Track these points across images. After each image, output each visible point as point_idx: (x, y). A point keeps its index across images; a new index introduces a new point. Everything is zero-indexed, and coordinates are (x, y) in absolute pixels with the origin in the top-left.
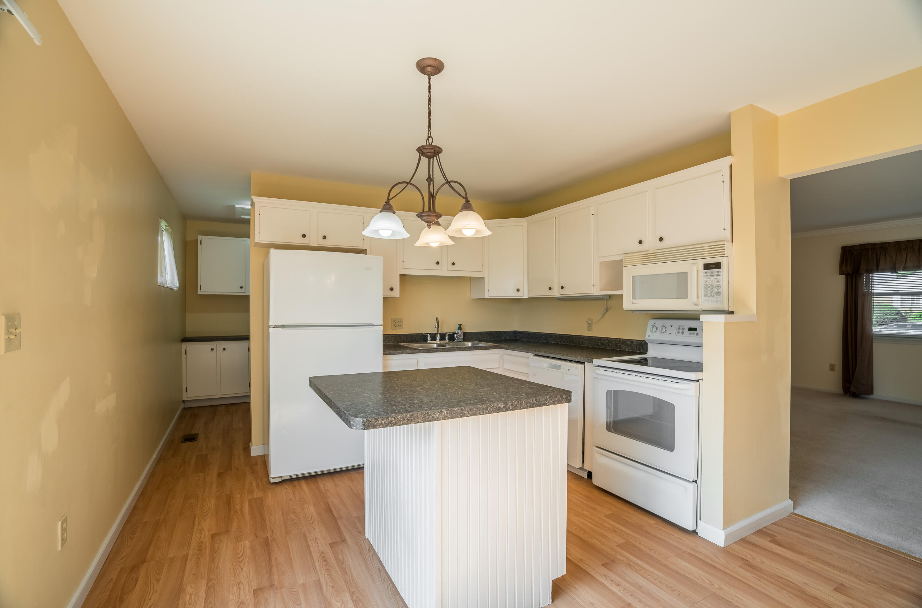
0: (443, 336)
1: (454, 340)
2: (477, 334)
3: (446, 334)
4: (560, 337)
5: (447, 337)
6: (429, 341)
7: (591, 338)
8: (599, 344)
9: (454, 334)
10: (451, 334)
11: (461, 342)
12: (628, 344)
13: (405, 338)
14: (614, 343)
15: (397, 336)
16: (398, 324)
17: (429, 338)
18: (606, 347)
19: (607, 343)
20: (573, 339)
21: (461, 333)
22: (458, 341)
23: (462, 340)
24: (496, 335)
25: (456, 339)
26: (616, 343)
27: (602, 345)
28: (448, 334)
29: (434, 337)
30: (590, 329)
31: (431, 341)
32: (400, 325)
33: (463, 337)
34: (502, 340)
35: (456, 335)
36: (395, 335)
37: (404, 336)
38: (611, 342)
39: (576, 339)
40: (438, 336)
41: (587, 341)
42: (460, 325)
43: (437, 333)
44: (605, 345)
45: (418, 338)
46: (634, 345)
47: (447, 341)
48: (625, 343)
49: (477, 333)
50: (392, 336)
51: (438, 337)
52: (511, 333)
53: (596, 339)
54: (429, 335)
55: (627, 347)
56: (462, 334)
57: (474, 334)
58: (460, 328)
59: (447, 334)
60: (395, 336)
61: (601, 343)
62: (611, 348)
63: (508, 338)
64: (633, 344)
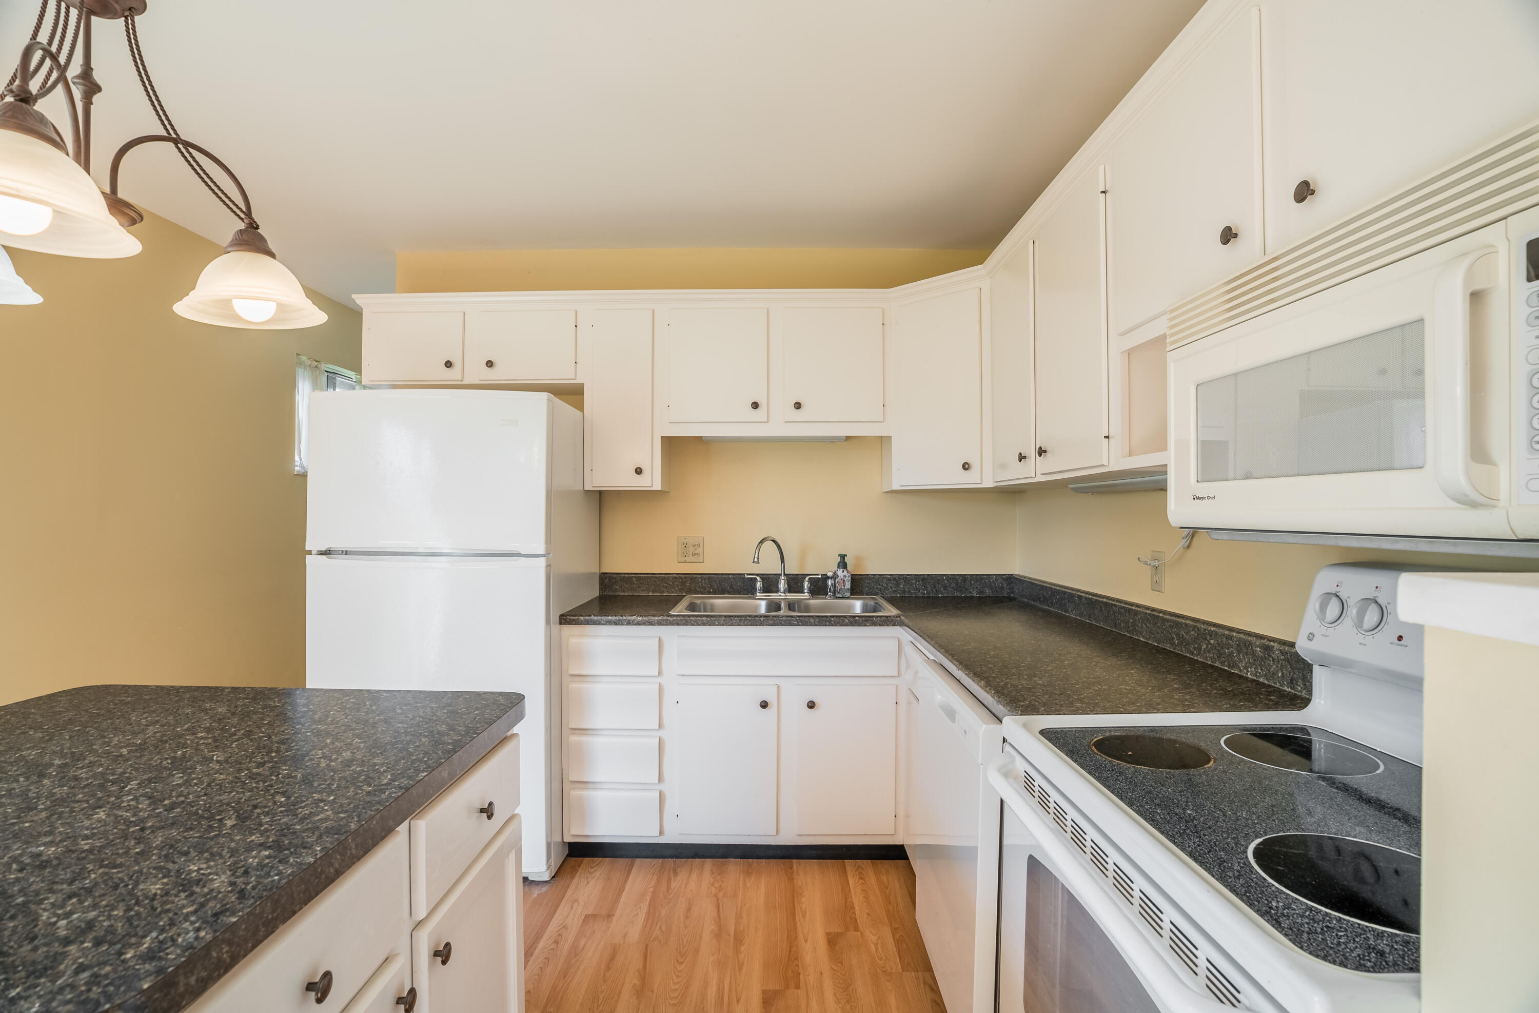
0: (795, 583)
1: (827, 594)
2: (895, 579)
3: (805, 578)
4: (1088, 603)
5: (806, 585)
6: (758, 594)
7: (1154, 617)
8: (1173, 639)
9: (825, 578)
10: (818, 578)
11: (843, 598)
12: (1253, 654)
13: (705, 583)
14: (1212, 642)
15: (686, 578)
16: (691, 550)
17: (759, 585)
18: (1192, 653)
19: (1195, 640)
20: (1114, 612)
21: (845, 576)
22: (838, 595)
23: (848, 594)
24: (953, 585)
25: (830, 591)
26: (1218, 644)
27: (1181, 643)
28: (810, 579)
29: (770, 583)
30: (1156, 586)
31: (764, 592)
32: (696, 552)
33: (851, 586)
34: (972, 597)
35: (830, 582)
36: (683, 576)
37: (705, 580)
38: (1206, 639)
39: (1120, 613)
40: (783, 582)
41: (1146, 625)
42: (843, 557)
43: (781, 575)
44: (1188, 644)
45: (740, 584)
46: (1273, 660)
47: (806, 595)
48: (1244, 650)
49: (897, 577)
50: (676, 578)
51: (782, 585)
52: (996, 580)
53: (1167, 620)
54: (758, 579)
55: (1251, 666)
56: (848, 579)
57: (889, 580)
58: (843, 565)
59: (807, 579)
60: (681, 578)
61: (1177, 635)
62: (1206, 659)
63: (988, 592)
64: (1269, 656)
